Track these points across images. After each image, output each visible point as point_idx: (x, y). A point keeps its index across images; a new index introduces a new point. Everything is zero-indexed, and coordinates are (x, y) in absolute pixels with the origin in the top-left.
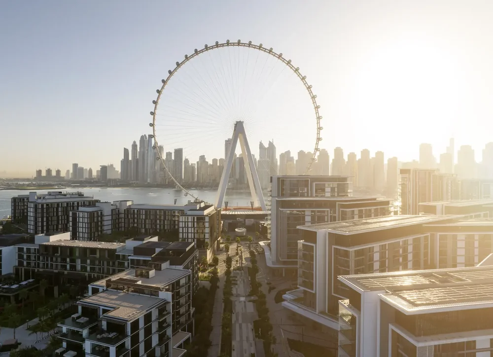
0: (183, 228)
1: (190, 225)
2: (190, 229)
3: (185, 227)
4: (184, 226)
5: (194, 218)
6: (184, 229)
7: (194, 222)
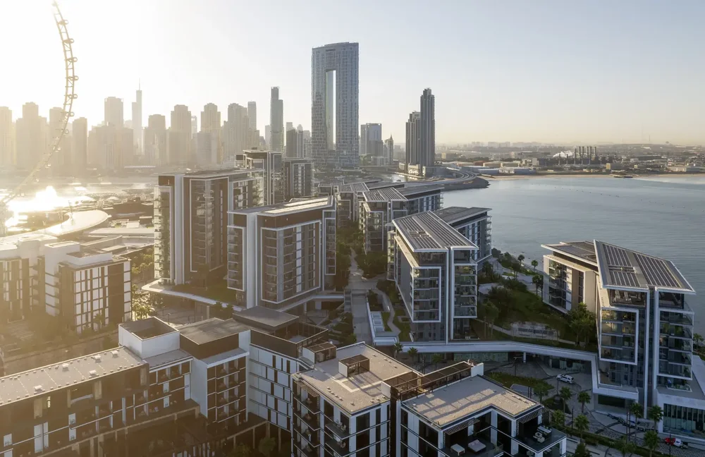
0: (82, 293)
1: (96, 284)
2: (95, 293)
3: (87, 291)
4: (84, 289)
5: (103, 269)
6: (85, 294)
7: (103, 276)
